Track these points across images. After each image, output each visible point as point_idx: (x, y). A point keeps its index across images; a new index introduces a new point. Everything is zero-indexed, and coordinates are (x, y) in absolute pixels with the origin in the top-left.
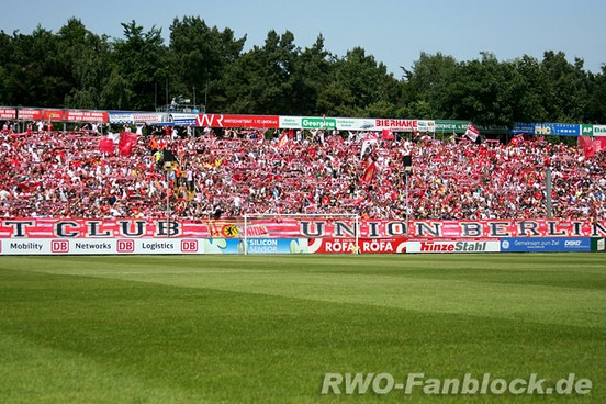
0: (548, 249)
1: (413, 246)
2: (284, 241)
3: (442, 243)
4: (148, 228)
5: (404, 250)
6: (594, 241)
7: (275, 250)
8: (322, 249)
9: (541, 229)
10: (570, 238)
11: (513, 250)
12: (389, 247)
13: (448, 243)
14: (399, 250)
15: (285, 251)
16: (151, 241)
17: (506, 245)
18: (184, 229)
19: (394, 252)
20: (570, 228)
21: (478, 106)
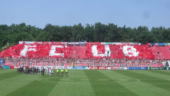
0: (137, 69)
1: (109, 68)
2: (84, 67)
3: (115, 68)
4: (59, 64)
5: (107, 69)
6: (147, 68)
7: (82, 69)
8: (91, 69)
9: (136, 65)
10: (142, 67)
11: (130, 69)
12: (104, 68)
13: (116, 68)
14: (106, 69)
15: (83, 69)
16: (59, 67)
17: (128, 68)
18: (65, 65)
19: (105, 69)
20: (142, 65)
21: (142, 39)
